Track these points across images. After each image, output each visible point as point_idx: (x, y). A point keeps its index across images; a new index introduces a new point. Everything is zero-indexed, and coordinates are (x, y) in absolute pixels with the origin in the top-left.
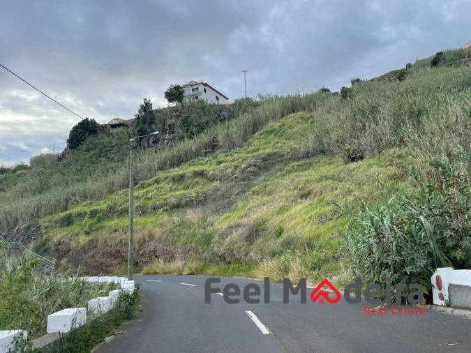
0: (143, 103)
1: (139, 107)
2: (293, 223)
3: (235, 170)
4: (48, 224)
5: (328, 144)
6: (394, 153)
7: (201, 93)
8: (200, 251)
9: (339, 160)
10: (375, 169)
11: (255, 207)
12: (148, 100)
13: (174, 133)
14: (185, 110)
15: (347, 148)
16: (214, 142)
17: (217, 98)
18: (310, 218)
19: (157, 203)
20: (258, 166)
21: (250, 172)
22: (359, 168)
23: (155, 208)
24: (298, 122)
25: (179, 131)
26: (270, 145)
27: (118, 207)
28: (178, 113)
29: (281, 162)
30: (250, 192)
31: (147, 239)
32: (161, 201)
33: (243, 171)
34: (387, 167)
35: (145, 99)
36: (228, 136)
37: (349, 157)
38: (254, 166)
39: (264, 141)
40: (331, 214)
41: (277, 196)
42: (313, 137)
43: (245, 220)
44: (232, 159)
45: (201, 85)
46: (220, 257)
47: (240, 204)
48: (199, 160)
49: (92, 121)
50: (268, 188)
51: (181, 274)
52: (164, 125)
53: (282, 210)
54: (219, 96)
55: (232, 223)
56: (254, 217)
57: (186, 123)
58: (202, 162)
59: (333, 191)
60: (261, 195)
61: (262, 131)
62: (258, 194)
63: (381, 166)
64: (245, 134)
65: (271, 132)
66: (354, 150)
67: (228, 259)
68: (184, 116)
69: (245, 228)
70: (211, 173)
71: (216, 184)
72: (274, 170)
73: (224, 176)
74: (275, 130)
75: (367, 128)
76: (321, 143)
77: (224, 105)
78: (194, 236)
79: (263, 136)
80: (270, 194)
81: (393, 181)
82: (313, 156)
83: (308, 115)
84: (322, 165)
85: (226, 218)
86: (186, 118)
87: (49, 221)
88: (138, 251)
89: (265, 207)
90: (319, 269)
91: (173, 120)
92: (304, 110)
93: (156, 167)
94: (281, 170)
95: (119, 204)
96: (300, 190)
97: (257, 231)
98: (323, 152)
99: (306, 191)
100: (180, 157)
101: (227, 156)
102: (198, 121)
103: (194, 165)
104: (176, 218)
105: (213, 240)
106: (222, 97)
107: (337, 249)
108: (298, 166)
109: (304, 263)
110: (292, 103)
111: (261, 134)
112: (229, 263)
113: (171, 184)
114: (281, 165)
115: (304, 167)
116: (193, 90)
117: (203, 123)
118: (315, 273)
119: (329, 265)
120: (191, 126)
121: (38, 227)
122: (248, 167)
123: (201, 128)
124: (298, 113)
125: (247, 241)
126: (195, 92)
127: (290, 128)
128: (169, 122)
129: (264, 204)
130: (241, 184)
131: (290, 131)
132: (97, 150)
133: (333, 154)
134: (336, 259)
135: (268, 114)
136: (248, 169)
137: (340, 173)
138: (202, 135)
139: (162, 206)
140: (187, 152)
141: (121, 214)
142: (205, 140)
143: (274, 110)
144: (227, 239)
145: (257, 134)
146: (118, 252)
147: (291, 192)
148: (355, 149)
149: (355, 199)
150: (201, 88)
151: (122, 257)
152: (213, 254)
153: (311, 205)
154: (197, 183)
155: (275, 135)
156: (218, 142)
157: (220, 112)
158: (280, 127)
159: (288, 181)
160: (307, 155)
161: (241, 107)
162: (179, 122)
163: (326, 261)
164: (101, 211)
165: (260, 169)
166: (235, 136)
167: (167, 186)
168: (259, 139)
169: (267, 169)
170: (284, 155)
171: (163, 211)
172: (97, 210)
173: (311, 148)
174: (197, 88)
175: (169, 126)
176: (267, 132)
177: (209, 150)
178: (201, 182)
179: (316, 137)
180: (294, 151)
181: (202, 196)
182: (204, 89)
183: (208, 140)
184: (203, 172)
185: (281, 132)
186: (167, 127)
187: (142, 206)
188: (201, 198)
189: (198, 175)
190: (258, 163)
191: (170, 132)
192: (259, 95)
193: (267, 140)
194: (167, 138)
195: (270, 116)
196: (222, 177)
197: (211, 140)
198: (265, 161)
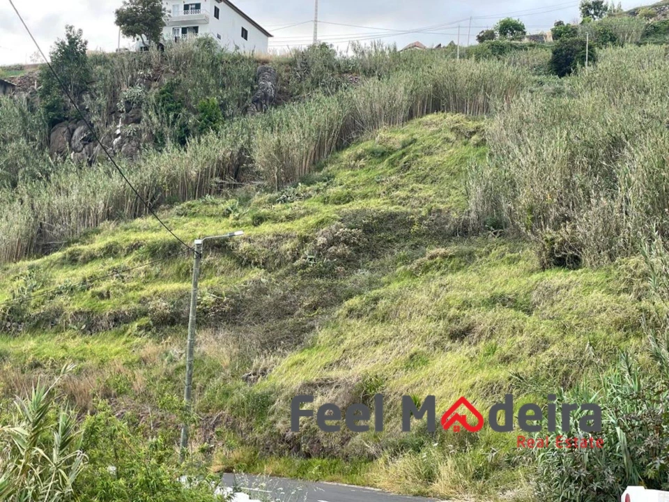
0: (65, 38)
2: (438, 391)
3: (302, 246)
5: (510, 212)
6: (636, 267)
7: (206, 21)
8: (243, 426)
9: (530, 255)
10: (597, 296)
11: (358, 347)
12: (76, 29)
13: (138, 121)
14: (169, 67)
15: (549, 237)
16: (240, 159)
17: (244, 34)
18: (472, 387)
19: (124, 308)
20: (354, 244)
21: (335, 255)
22: (568, 288)
23: (118, 320)
24: (447, 140)
25: (152, 119)
26: (380, 189)
27: (30, 310)
28: (149, 72)
29: (407, 238)
30: (344, 310)
32: (133, 305)
33: (320, 252)
34: (619, 293)
35: (70, 28)
36: (278, 151)
37: (551, 255)
38: (346, 242)
39: (364, 175)
40: (509, 383)
41: (403, 328)
42: (479, 190)
43: (338, 373)
44: (288, 212)
46: (288, 442)
47: (323, 335)
48: (205, 203)
50: (382, 304)
52: (114, 98)
53: (414, 360)
54: (248, 27)
55: (313, 378)
56: (359, 369)
57: (171, 101)
58: (213, 209)
59: (514, 334)
60: (365, 318)
61: (359, 149)
62: (359, 316)
63: (610, 291)
64: (319, 150)
65: (383, 155)
66: (561, 244)
67: (305, 447)
68: (165, 80)
69: (340, 390)
70: (244, 246)
71: (256, 274)
72: (389, 258)
73: (275, 256)
74: (391, 151)
75: (593, 201)
76: (496, 205)
77: (265, 62)
78: (227, 394)
79: (362, 162)
80: (385, 318)
81: (621, 333)
82: (476, 232)
83: (471, 125)
84: (494, 261)
85: (295, 363)
86: (172, 87)
89: (379, 350)
90: (486, 478)
91: (138, 90)
92: (460, 109)
93: (100, 211)
94: (406, 260)
95: (32, 303)
96: (450, 320)
97: (366, 398)
98: (497, 225)
99: (462, 325)
100: (159, 189)
101: (273, 201)
102: (202, 100)
103: (194, 215)
104: (175, 348)
105: (271, 408)
106: (256, 31)
107: (515, 449)
108: (444, 256)
109: (461, 467)
110: (435, 86)
111: (359, 157)
112: (308, 455)
114: (406, 248)
115: (457, 260)
116: (186, 7)
117: (213, 105)
118: (479, 484)
119: (501, 473)
120: (184, 110)
122: (331, 244)
123: (210, 120)
124: (448, 116)
126: (192, 16)
127: (429, 151)
128: (126, 92)
129: (377, 343)
130: (318, 286)
131: (427, 159)
133: (519, 237)
134: (512, 464)
135: (377, 106)
136: (332, 249)
137: (531, 291)
138: (213, 137)
139: (135, 316)
140: (174, 180)
141: (36, 326)
142: (221, 153)
143: (392, 98)
145: (346, 154)
147: (433, 325)
148: (564, 241)
149: (553, 362)
150: (209, 7)
152: (271, 434)
153: (471, 360)
154: (209, 266)
156: (251, 161)
157: (256, 79)
158: (404, 145)
159: (425, 297)
160: (464, 231)
161: (308, 70)
162: (152, 95)
163: (495, 466)
165: (358, 251)
166: (296, 154)
167: (139, 267)
168: (353, 168)
169: (373, 252)
170: (412, 223)
171: (140, 328)
173: (473, 215)
174: (198, 6)
175: (128, 102)
176: (373, 153)
177: (230, 180)
178: (220, 264)
179: (485, 191)
180: (436, 215)
181: (227, 302)
182: (216, 8)
183: (228, 154)
184: (224, 242)
185: (405, 158)
186: (121, 105)
187: (88, 313)
188: (227, 307)
189: (213, 249)
190: (354, 235)
191: (127, 117)
192: (353, 45)
193: (372, 174)
194: (118, 132)
195: (380, 113)
196: (270, 259)
197: (235, 154)
198: (371, 232)
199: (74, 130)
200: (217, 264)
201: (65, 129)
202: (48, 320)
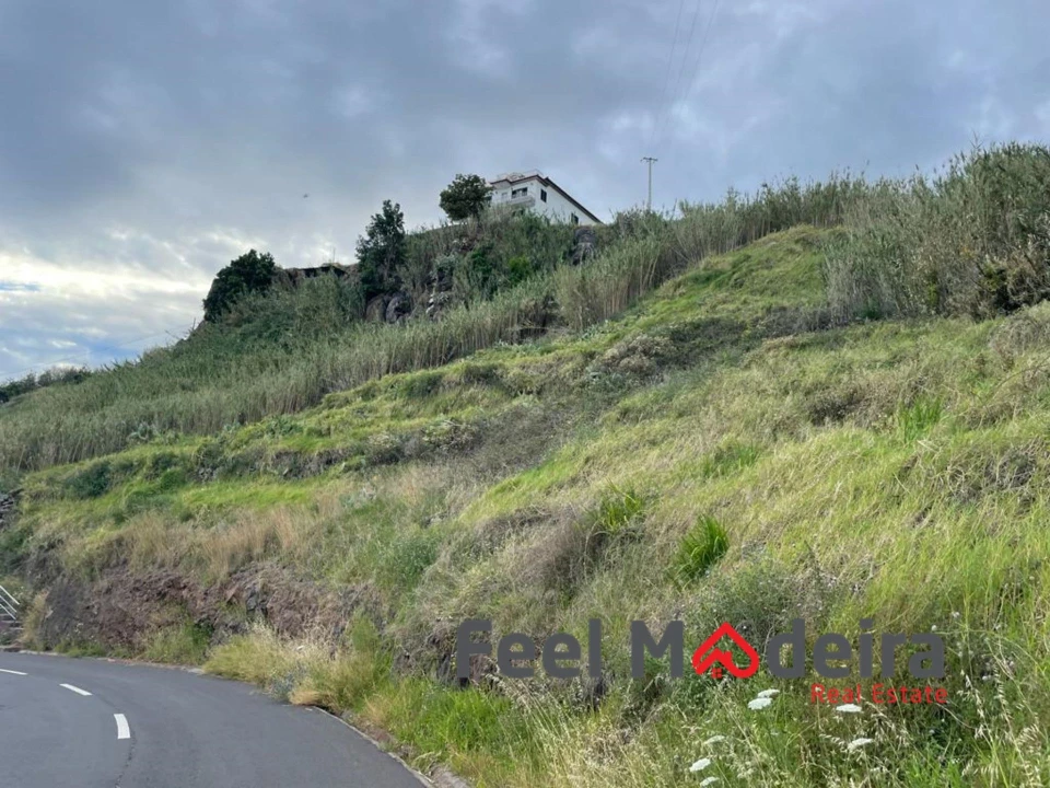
0: (382, 213)
1: (369, 222)
2: (784, 505)
3: (586, 363)
4: (43, 486)
7: (533, 202)
11: (615, 452)
12: (393, 204)
13: (449, 288)
16: (545, 305)
17: (575, 219)
19: (340, 445)
20: (657, 354)
21: (627, 368)
23: (329, 460)
24: (791, 251)
25: (462, 283)
26: (704, 309)
27: (228, 452)
28: (465, 241)
29: (734, 343)
30: (614, 414)
31: (258, 550)
32: (352, 441)
33: (609, 366)
35: (387, 204)
36: (582, 288)
38: (645, 352)
39: (684, 302)
43: (563, 499)
45: (535, 182)
47: (568, 448)
48: (497, 350)
49: (264, 258)
51: (287, 701)
52: (429, 267)
53: (725, 461)
54: (579, 213)
55: (514, 508)
56: (599, 484)
57: (483, 263)
60: (648, 421)
61: (680, 279)
62: (637, 419)
64: (633, 287)
65: (708, 279)
66: (1020, 279)
68: (478, 247)
69: (554, 529)
70: (514, 372)
71: (523, 401)
72: (706, 364)
73: (552, 382)
74: (719, 273)
76: (870, 290)
77: (588, 229)
79: (682, 290)
80: (682, 414)
85: (503, 490)
86: (484, 252)
87: (51, 481)
88: (224, 587)
89: (653, 453)
91: (452, 257)
92: (808, 221)
93: (383, 364)
94: (731, 363)
95: (234, 443)
96: (808, 393)
97: (600, 540)
99: (837, 394)
100: (452, 341)
102: (513, 259)
105: (427, 570)
106: (587, 217)
108: (792, 346)
111: (678, 285)
113: (399, 402)
114: (734, 352)
116: (514, 193)
117: (525, 265)
120: (494, 271)
121: (15, 494)
122: (623, 356)
123: (518, 274)
124: (792, 230)
125: (550, 585)
126: (520, 198)
127: (766, 265)
128: (440, 260)
131: (765, 272)
132: (257, 323)
135: (701, 232)
136: (625, 361)
138: (519, 290)
139: (348, 455)
140: (470, 330)
141: (232, 471)
142: (524, 301)
144: (474, 571)
145: (668, 284)
146: (174, 584)
147: (771, 402)
150: (534, 189)
151: (183, 602)
152: (417, 627)
154: (470, 398)
155: (719, 286)
156: (555, 306)
157: (575, 243)
158: (735, 265)
162: (466, 260)
164: (183, 459)
165: (662, 362)
166: (601, 288)
167: (389, 405)
168: (673, 297)
169: (682, 362)
170: (743, 327)
171: (348, 469)
172: (172, 456)
173: (835, 305)
174: (525, 190)
175: (440, 270)
176: (696, 280)
177: (532, 326)
178: (484, 396)
179: (852, 272)
180: (779, 314)
181: (466, 430)
182: (542, 191)
183: (533, 303)
184: (491, 371)
185: (735, 276)
186: (434, 274)
187: (296, 453)
188: (465, 436)
189: (479, 380)
190: (658, 344)
191: (440, 286)
192: (682, 204)
193: (694, 299)
194: (431, 301)
195: (705, 241)
196: (547, 387)
197: (539, 302)
198: (682, 340)
199: (389, 302)
200: (480, 397)
201: (379, 301)
202: (247, 465)
